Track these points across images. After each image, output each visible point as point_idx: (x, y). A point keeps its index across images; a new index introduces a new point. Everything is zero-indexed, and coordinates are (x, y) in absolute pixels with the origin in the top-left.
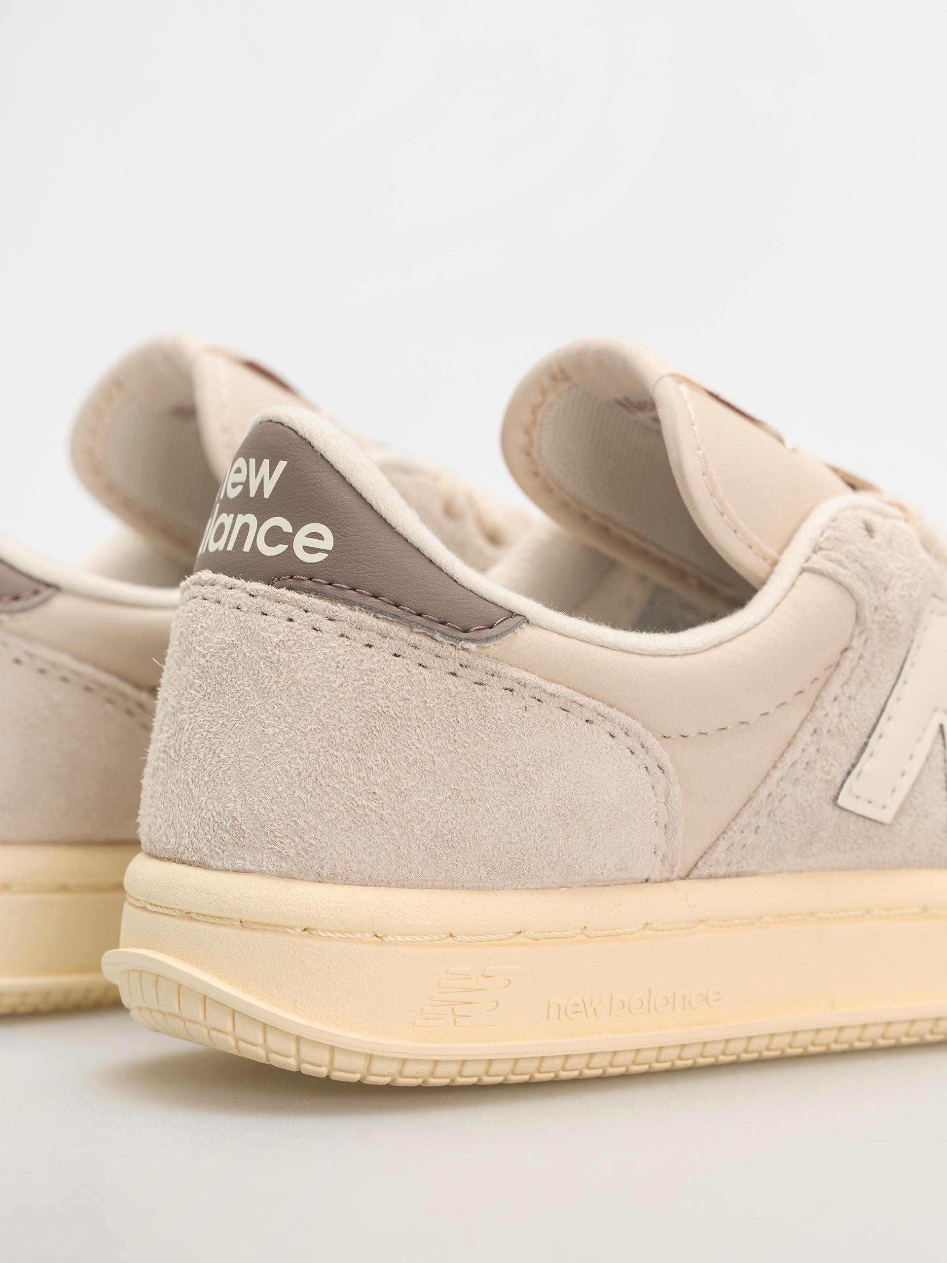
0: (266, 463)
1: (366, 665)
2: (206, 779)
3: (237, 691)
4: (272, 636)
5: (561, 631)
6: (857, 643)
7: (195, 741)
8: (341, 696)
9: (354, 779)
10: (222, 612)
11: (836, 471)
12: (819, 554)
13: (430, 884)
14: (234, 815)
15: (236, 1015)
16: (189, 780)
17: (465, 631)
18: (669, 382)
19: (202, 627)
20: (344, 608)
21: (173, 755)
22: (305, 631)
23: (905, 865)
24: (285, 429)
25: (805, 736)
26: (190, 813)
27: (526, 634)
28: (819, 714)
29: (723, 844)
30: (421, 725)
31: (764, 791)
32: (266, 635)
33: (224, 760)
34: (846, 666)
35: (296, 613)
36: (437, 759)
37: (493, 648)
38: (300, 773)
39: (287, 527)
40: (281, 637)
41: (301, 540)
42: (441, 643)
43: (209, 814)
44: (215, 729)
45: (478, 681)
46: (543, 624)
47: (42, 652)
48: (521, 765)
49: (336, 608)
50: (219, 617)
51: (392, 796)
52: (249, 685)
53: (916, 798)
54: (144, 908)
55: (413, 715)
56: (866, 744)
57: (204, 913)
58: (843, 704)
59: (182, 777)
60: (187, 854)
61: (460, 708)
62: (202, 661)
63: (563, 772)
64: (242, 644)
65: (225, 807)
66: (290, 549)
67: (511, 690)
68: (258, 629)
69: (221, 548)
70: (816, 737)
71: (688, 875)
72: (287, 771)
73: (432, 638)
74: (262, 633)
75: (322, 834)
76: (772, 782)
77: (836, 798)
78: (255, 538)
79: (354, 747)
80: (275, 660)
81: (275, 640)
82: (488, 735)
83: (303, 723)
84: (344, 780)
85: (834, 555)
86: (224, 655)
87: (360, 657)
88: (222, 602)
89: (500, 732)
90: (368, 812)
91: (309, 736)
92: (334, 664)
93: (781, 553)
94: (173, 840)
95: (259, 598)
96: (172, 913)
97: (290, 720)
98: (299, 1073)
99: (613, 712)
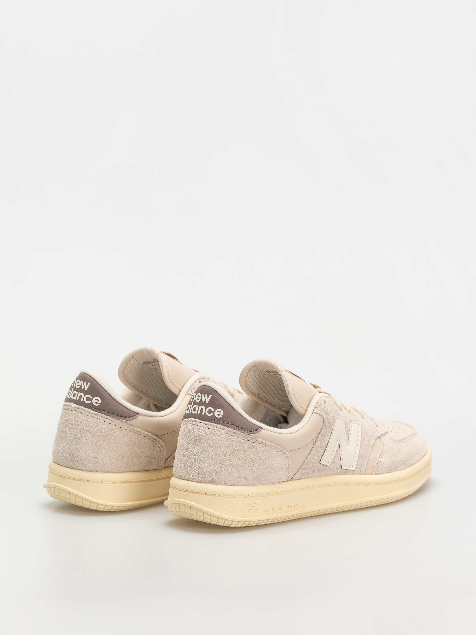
0: (206, 395)
1: (232, 439)
2: (196, 463)
3: (203, 445)
4: (211, 433)
5: (269, 430)
6: (324, 428)
7: (193, 455)
8: (226, 446)
9: (230, 464)
10: (199, 428)
11: (312, 384)
12: (316, 408)
13: (244, 485)
14: (204, 471)
15: (204, 513)
16: (192, 463)
17: (251, 432)
18: (284, 372)
19: (194, 431)
20: (227, 427)
21: (187, 458)
22: (218, 432)
23: (332, 475)
24: (210, 388)
25: (314, 449)
26: (192, 470)
27: (262, 431)
28: (317, 444)
29: (298, 473)
30: (243, 452)
31: (306, 461)
32: (210, 433)
33: (201, 460)
34: (322, 433)
35: (216, 428)
36: (246, 459)
37: (256, 435)
38: (218, 463)
39: (213, 410)
40: (213, 434)
41: (216, 413)
42: (246, 434)
43: (197, 471)
44: (198, 453)
45: (253, 442)
46: (265, 429)
47: (136, 429)
48: (262, 459)
49: (225, 428)
50: (198, 429)
51: (237, 467)
52: (206, 444)
53: (334, 460)
54: (180, 490)
55: (241, 450)
56: (326, 449)
57: (197, 492)
58: (321, 441)
59: (190, 463)
60: (191, 479)
61: (250, 448)
62: (194, 438)
63: (270, 460)
64: (204, 435)
65: (201, 469)
66: (214, 414)
67: (260, 443)
68: (208, 432)
69: (196, 413)
70: (316, 449)
71: (291, 480)
72: (215, 462)
73: (244, 433)
74: (209, 433)
75: (223, 475)
76: (308, 459)
77: (320, 462)
78: (205, 412)
79: (229, 457)
80: (212, 439)
81: (212, 434)
82: (256, 453)
83: (218, 452)
84: (227, 464)
85: (319, 409)
86: (200, 437)
87: (230, 438)
88: (199, 425)
89: (258, 453)
90: (232, 470)
91: (220, 455)
92: (225, 439)
93: (307, 408)
94: (188, 476)
95: (208, 425)
96: (189, 492)
97: (216, 451)
98: (210, 523)
99: (279, 447)
